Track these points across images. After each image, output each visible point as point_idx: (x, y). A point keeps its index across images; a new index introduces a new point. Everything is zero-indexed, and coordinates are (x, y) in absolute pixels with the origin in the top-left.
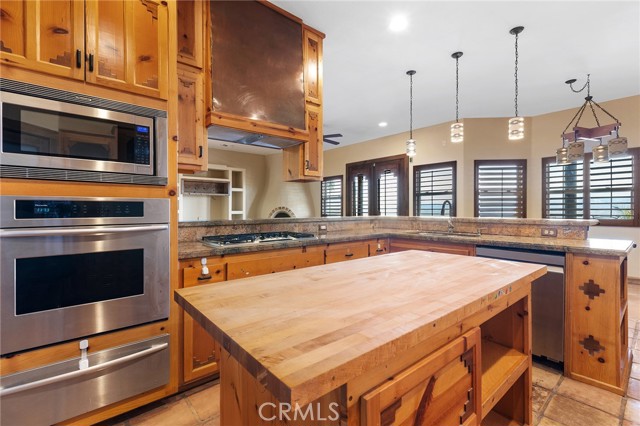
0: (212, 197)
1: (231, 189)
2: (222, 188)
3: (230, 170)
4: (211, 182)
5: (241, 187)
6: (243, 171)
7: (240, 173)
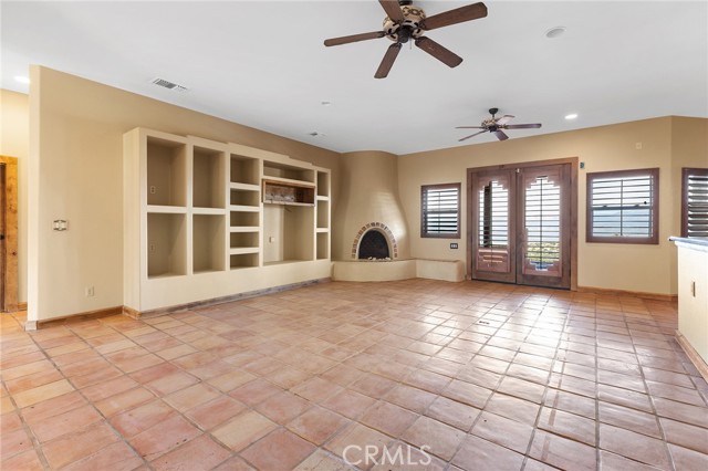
0: (286, 208)
1: (317, 198)
2: (304, 195)
3: (315, 170)
5: (325, 194)
6: (328, 171)
7: (325, 174)
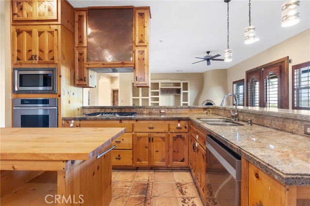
0: (175, 95)
1: (182, 91)
2: (178, 91)
3: (182, 83)
4: (174, 89)
5: (187, 90)
6: (189, 82)
7: (187, 84)
